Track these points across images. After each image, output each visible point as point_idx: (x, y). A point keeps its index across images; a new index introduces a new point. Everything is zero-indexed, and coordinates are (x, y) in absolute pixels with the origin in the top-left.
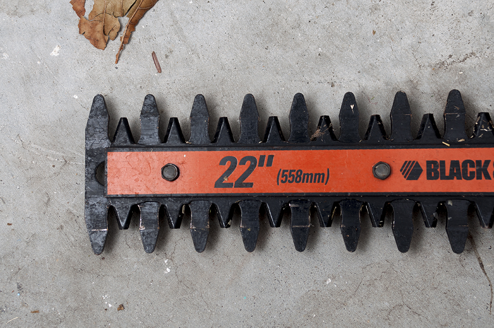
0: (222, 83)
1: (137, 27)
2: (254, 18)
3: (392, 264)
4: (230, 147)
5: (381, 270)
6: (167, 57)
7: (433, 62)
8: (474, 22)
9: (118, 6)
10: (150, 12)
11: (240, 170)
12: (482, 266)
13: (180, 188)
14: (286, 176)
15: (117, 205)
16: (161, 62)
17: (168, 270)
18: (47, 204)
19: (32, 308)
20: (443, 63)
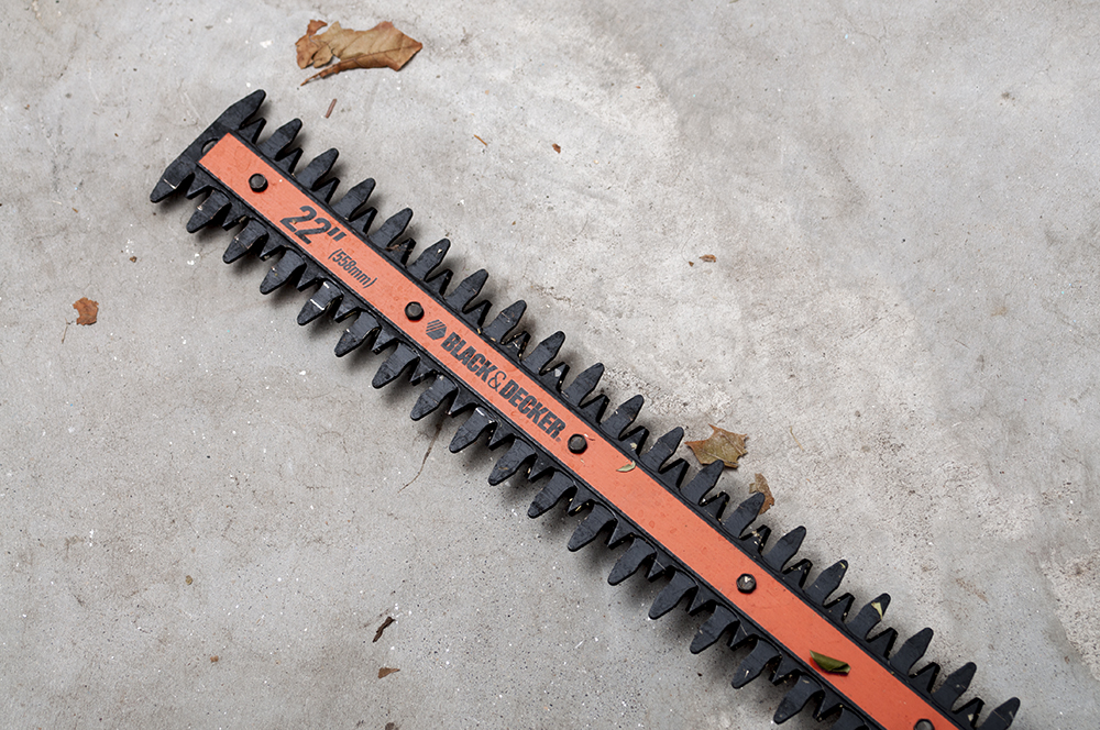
0: (366, 163)
1: (341, 73)
2: (435, 138)
3: (362, 401)
4: (319, 202)
5: (350, 398)
6: (343, 111)
7: (536, 282)
8: (591, 278)
9: (341, 47)
10: (362, 71)
11: (311, 225)
12: (427, 454)
13: (254, 200)
14: (340, 256)
15: (199, 175)
16: (334, 111)
17: (192, 263)
18: (154, 142)
19: (75, 206)
20: (542, 289)
